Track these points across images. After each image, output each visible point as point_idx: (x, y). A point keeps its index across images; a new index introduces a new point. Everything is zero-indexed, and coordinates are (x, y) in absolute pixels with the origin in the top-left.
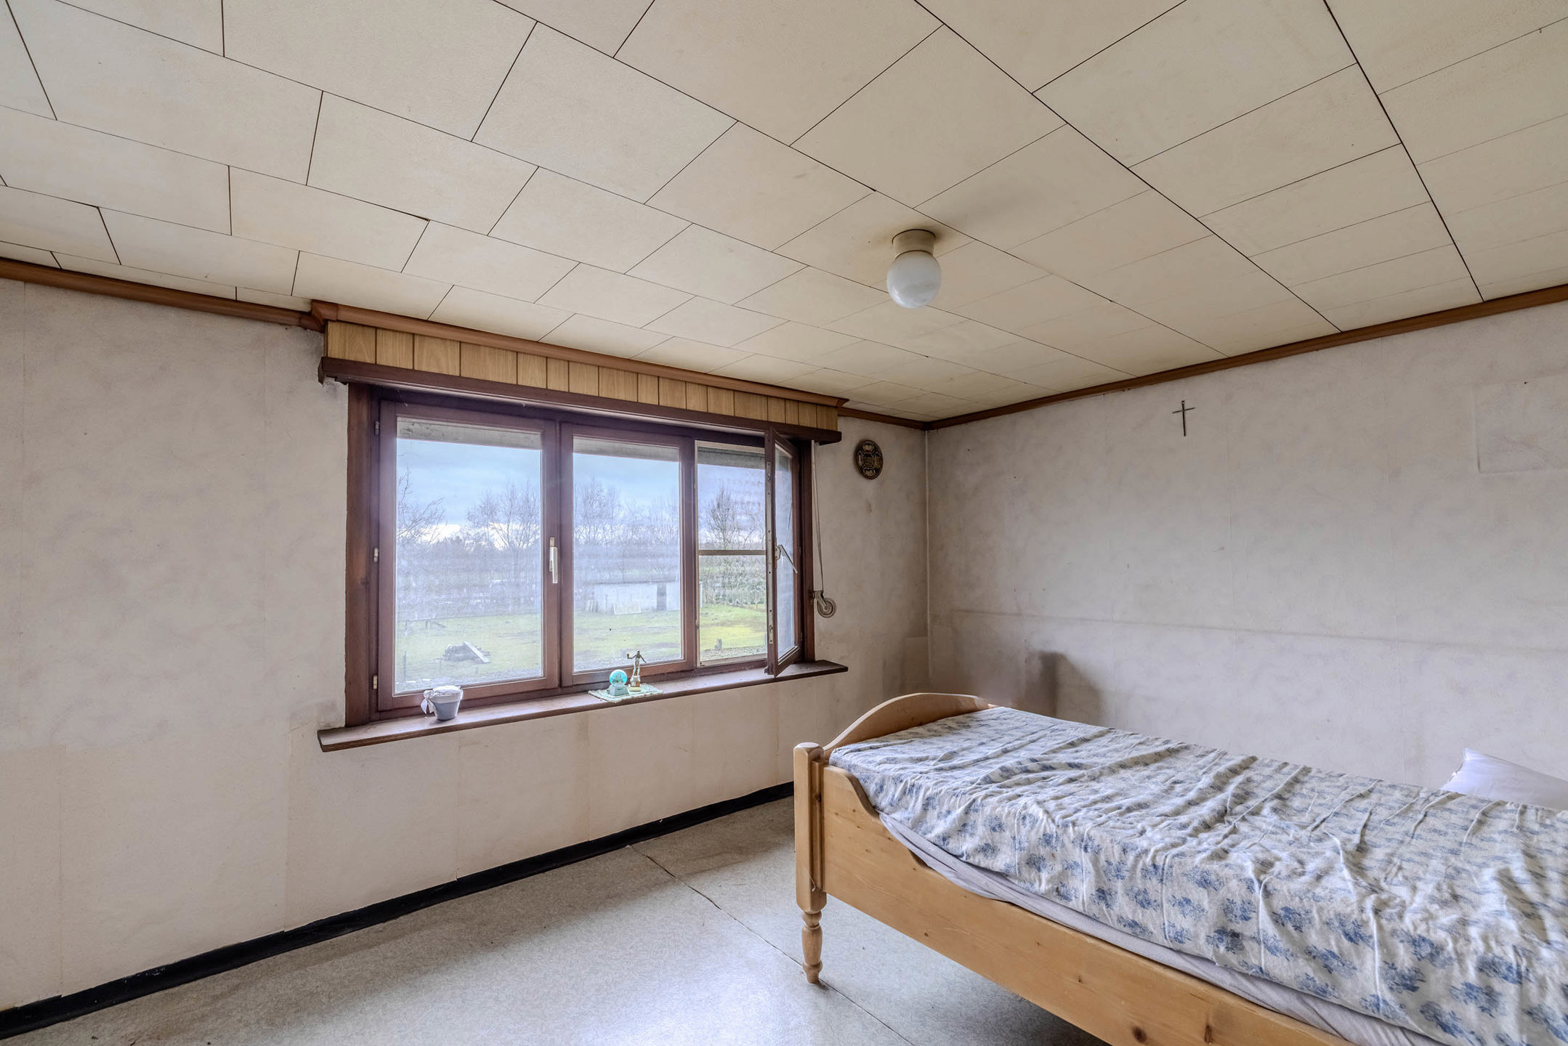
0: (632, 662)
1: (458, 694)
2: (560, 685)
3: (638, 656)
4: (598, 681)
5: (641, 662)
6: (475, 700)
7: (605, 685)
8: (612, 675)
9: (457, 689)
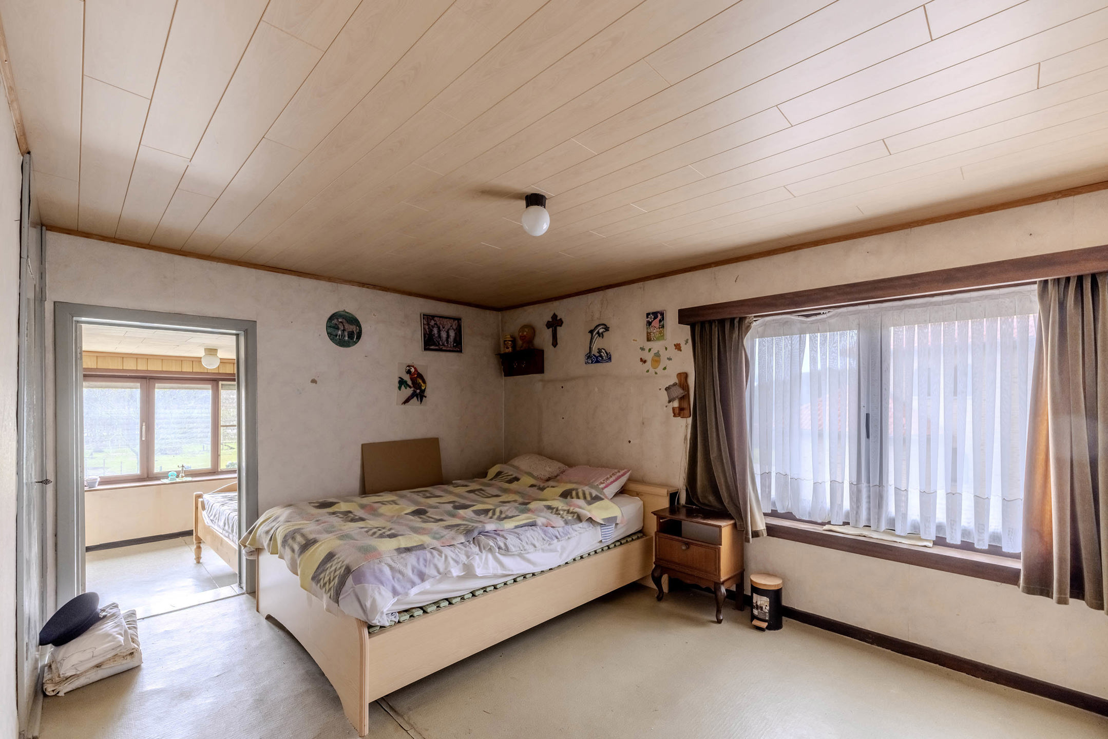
0: (180, 469)
1: (96, 479)
2: (148, 477)
3: (183, 466)
4: (165, 475)
5: (184, 469)
6: (105, 481)
7: (167, 477)
8: (170, 474)
9: (97, 477)
